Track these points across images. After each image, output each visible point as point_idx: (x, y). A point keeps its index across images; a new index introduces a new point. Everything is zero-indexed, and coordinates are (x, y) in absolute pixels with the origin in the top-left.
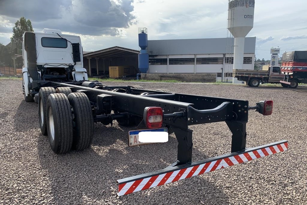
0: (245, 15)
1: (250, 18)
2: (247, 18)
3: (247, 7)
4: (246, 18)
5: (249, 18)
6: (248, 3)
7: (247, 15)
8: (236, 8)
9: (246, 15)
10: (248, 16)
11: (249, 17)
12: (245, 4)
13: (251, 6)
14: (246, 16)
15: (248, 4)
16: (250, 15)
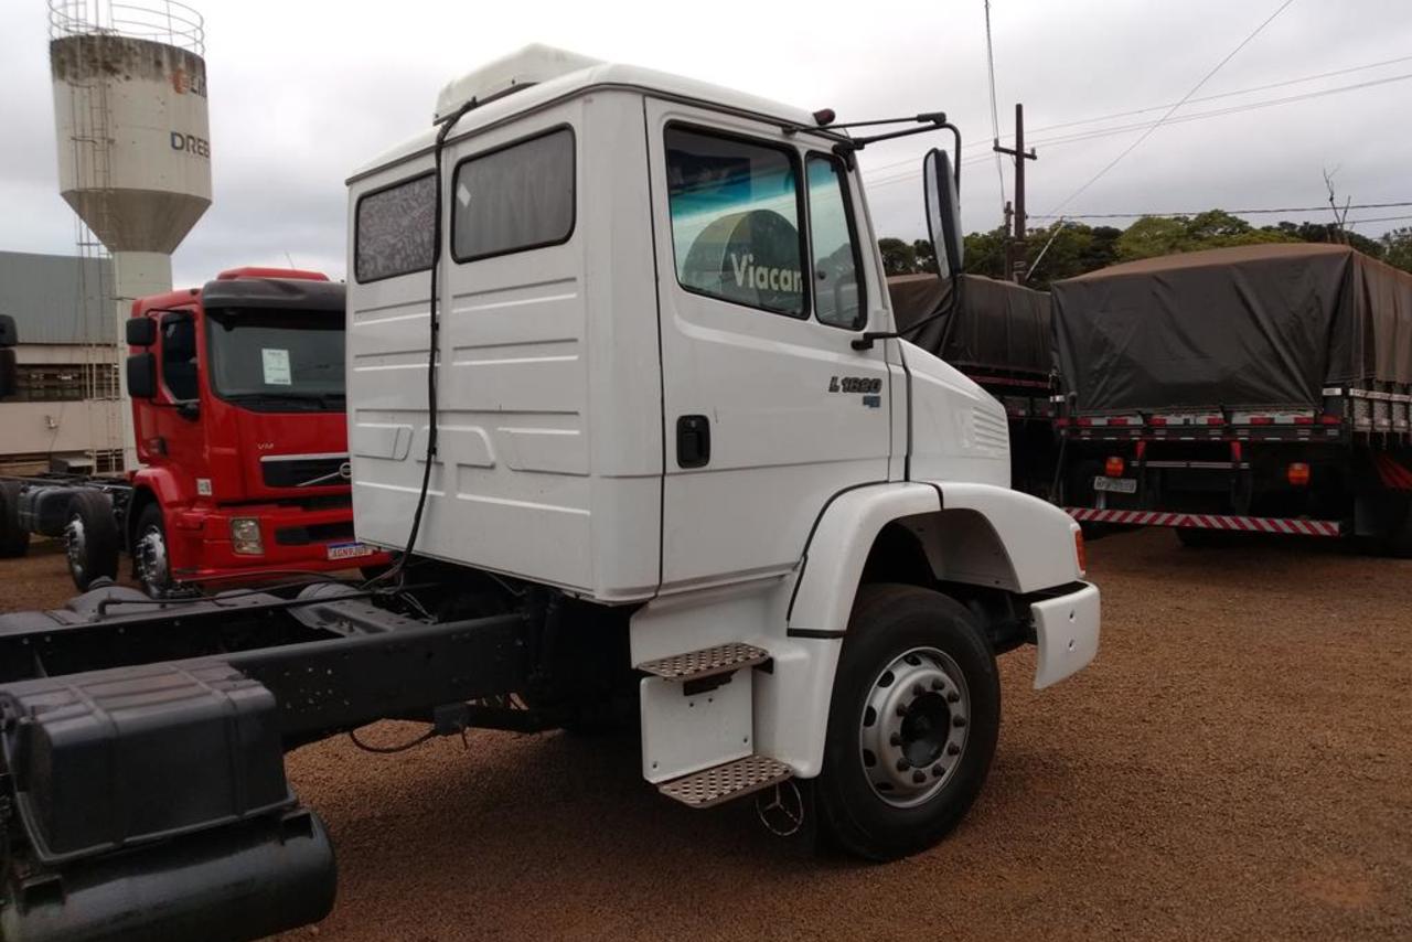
0: (174, 135)
1: (201, 154)
2: (185, 149)
3: (178, 90)
4: (182, 148)
5: (194, 151)
6: (180, 71)
7: (185, 137)
8: (118, 80)
9: (180, 136)
10: (191, 142)
11: (196, 148)
12: (167, 71)
13: (196, 88)
14: (182, 139)
15: (185, 76)
16: (200, 140)
